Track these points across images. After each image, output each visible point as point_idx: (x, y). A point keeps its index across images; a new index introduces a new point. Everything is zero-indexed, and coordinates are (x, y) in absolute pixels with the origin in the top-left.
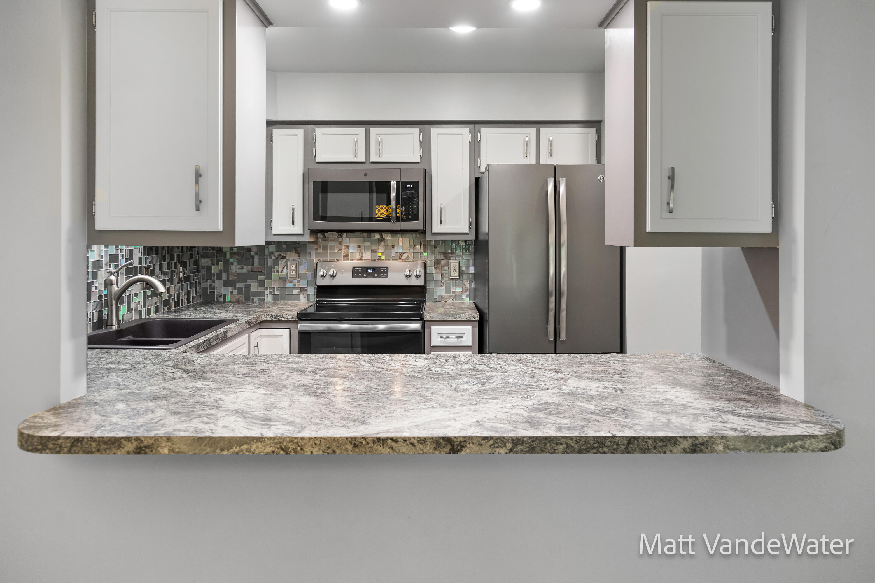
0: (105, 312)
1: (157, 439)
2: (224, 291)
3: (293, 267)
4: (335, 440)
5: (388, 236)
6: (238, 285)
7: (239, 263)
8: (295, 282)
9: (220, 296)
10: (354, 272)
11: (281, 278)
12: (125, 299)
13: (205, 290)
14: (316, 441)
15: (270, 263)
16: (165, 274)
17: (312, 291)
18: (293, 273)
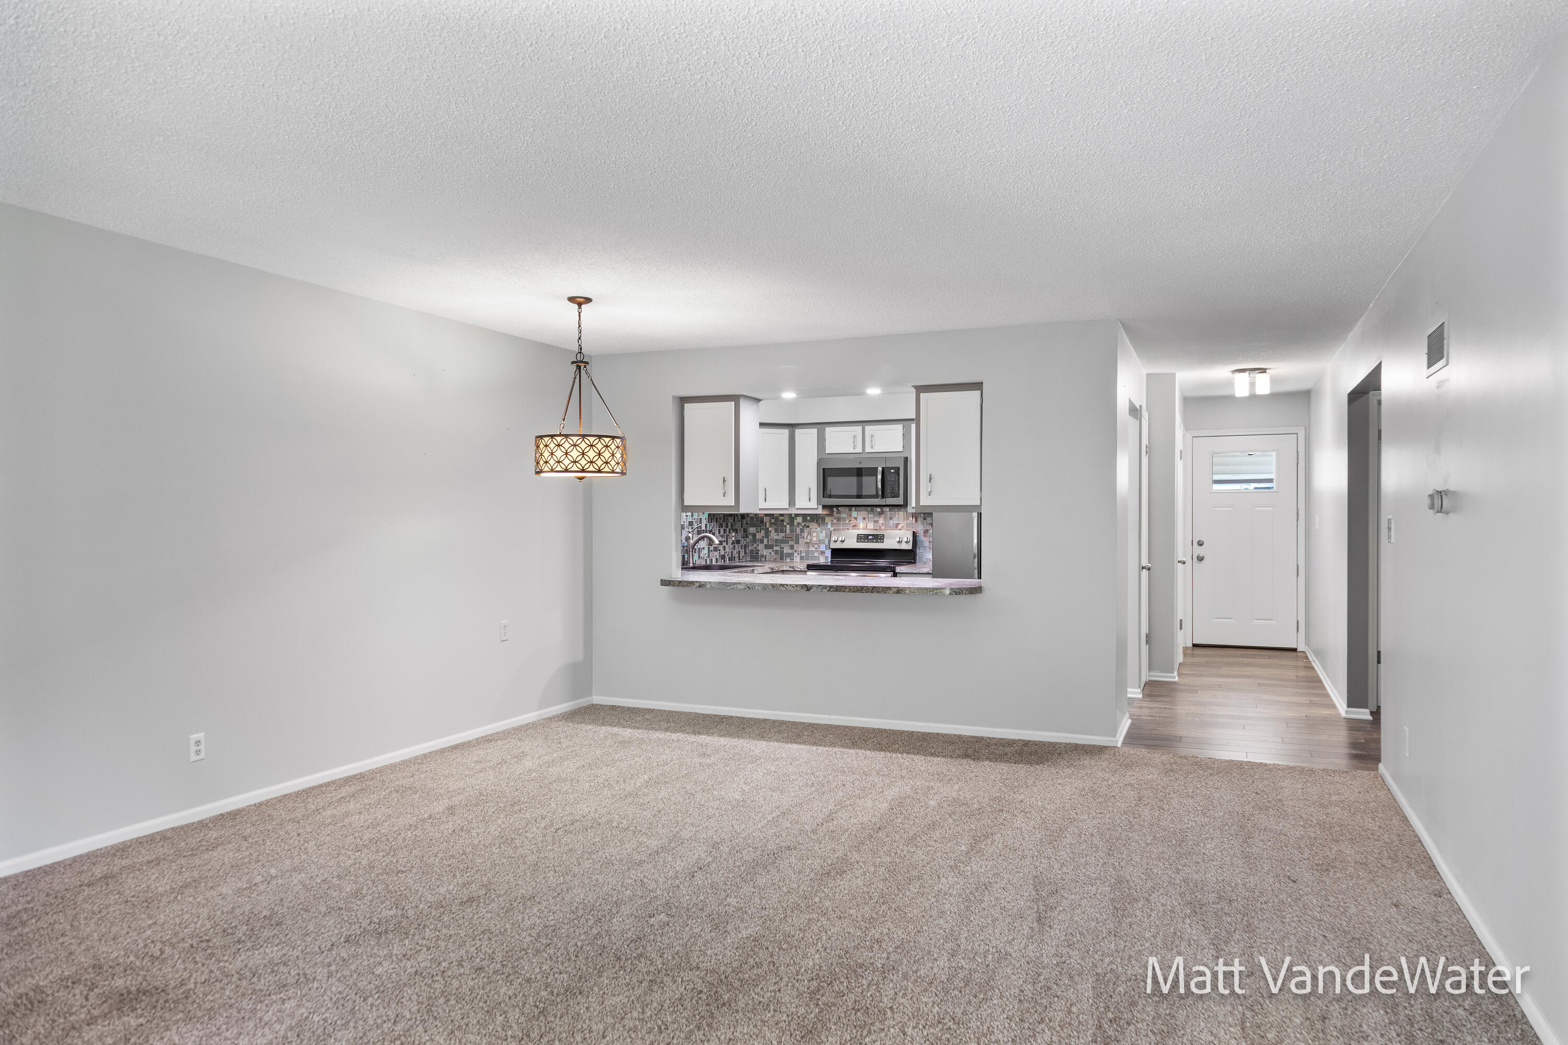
0: (686, 556)
1: (706, 582)
2: (765, 552)
3: (815, 534)
4: (766, 584)
5: (887, 509)
6: (775, 548)
7: (776, 531)
8: (816, 546)
9: (762, 556)
10: (858, 538)
11: (806, 543)
12: (697, 550)
13: (752, 551)
14: (759, 585)
15: (798, 531)
16: (722, 536)
17: (828, 553)
18: (815, 539)
